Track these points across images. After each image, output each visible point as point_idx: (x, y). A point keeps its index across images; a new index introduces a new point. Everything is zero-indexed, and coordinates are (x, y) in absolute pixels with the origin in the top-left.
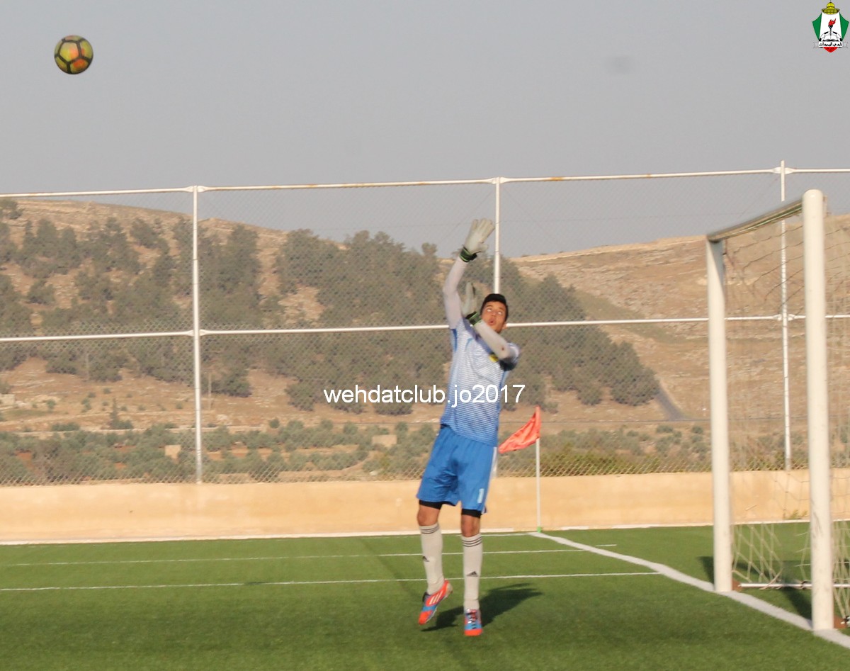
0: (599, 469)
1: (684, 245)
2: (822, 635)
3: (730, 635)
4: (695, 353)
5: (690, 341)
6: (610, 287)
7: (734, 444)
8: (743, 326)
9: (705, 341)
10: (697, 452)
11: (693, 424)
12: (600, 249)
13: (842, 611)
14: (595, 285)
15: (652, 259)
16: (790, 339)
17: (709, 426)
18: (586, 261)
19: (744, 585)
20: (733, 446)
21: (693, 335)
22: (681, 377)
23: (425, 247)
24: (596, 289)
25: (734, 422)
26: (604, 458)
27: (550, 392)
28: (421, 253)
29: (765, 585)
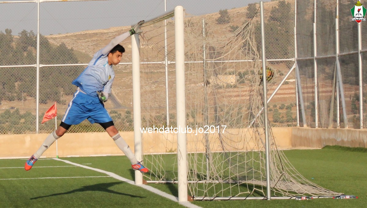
0: (84, 130)
1: (122, 30)
2: (182, 204)
3: (142, 204)
4: (127, 78)
5: (124, 73)
6: (89, 48)
7: (144, 119)
8: (148, 66)
9: (131, 73)
10: (128, 122)
11: (126, 110)
12: (84, 32)
13: (192, 193)
14: (83, 48)
15: (108, 36)
16: (169, 72)
17: (133, 110)
18: (79, 37)
19: (148, 182)
20: (143, 120)
21: (126, 70)
22: (121, 89)
23: (6, 31)
24: (83, 49)
25: (143, 109)
26: (86, 125)
27: (62, 96)
28: (5, 33)
29: (157, 182)
